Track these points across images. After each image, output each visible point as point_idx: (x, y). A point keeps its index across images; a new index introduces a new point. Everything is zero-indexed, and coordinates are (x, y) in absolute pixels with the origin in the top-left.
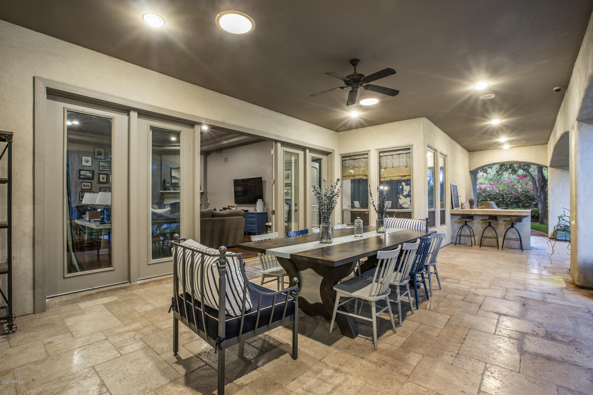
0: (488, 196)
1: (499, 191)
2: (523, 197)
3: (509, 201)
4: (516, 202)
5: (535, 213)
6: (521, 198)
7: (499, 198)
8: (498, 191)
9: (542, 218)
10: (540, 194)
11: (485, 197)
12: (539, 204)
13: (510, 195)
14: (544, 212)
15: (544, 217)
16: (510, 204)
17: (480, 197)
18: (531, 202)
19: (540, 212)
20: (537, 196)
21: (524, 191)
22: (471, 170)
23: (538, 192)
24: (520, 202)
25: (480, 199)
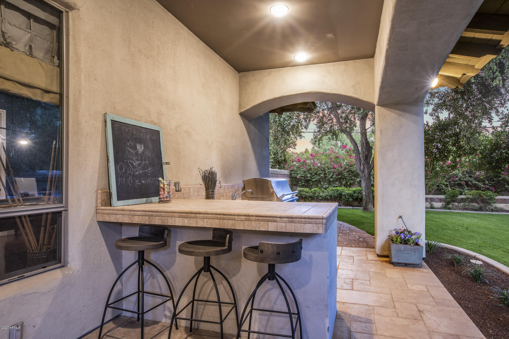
0: (308, 171)
1: (321, 164)
2: (347, 172)
3: (332, 177)
4: (340, 179)
5: (359, 193)
6: (344, 174)
7: (320, 174)
8: (319, 164)
9: (366, 203)
10: (364, 167)
11: (305, 172)
12: (362, 182)
13: (333, 170)
14: (368, 193)
15: (368, 201)
16: (333, 181)
17: (298, 172)
18: (355, 178)
19: (364, 193)
20: (360, 170)
21: (347, 165)
22: (243, 110)
23: (362, 164)
24: (343, 179)
25: (299, 175)
